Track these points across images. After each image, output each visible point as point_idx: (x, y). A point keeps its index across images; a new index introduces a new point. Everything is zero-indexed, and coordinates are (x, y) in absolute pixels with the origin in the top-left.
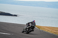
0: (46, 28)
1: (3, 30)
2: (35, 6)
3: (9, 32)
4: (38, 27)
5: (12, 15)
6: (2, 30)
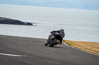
0: (82, 45)
1: (8, 49)
3: (18, 52)
4: (67, 42)
5: (24, 23)
6: (6, 50)
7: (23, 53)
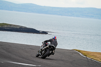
2: (79, 17)
6: (21, 59)
7: (38, 62)
